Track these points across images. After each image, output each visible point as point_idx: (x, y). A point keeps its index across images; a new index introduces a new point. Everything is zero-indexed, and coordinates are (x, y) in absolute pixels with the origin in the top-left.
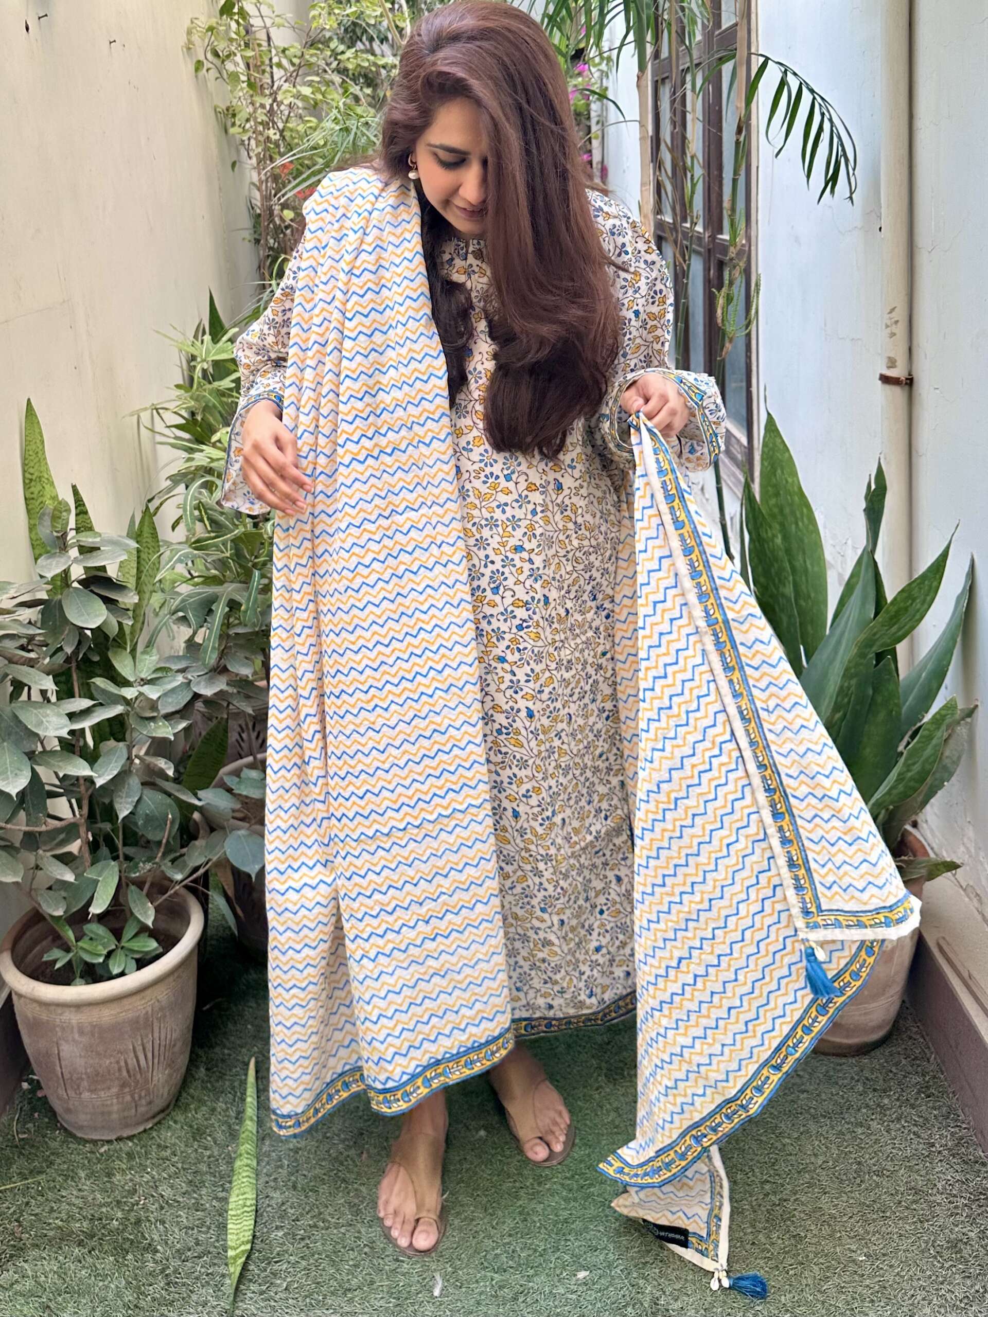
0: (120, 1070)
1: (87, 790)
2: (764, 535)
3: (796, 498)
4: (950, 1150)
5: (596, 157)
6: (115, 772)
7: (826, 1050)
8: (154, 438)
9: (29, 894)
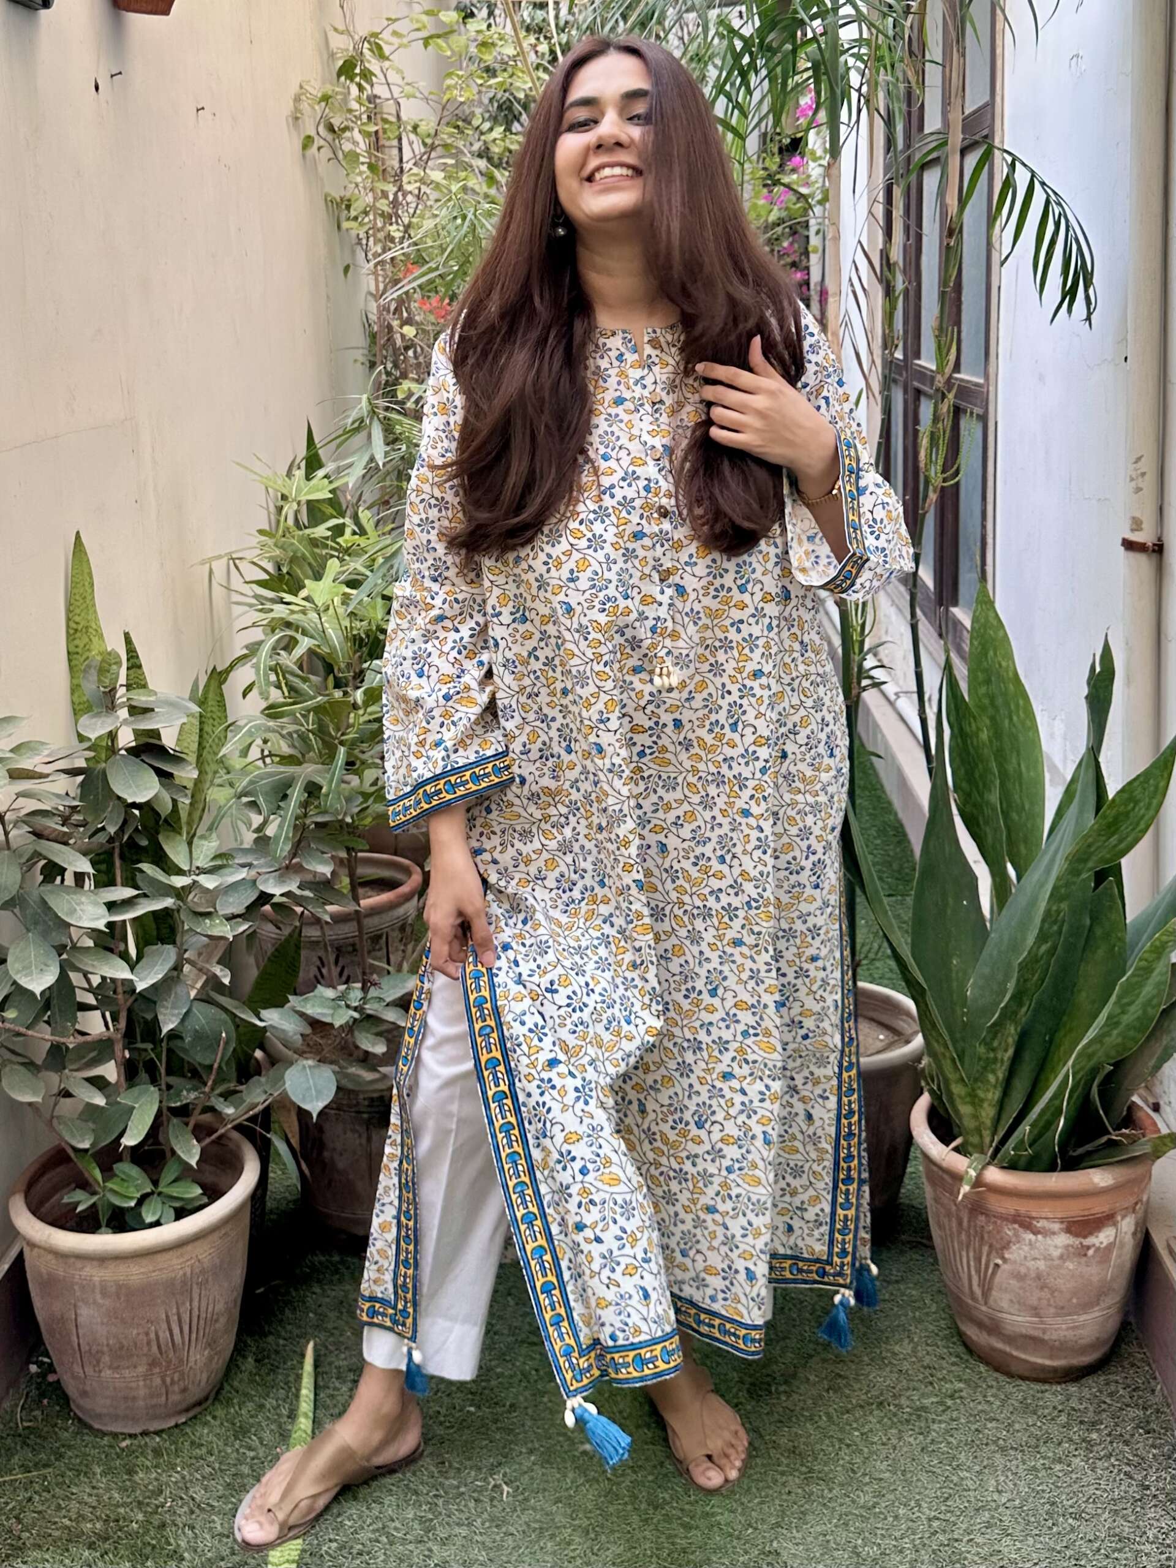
0: (149, 1343)
1: (126, 1001)
3: (1011, 687)
4: (1168, 1494)
5: (815, 277)
6: (160, 976)
7: (1027, 1374)
8: (229, 597)
9: (51, 1126)
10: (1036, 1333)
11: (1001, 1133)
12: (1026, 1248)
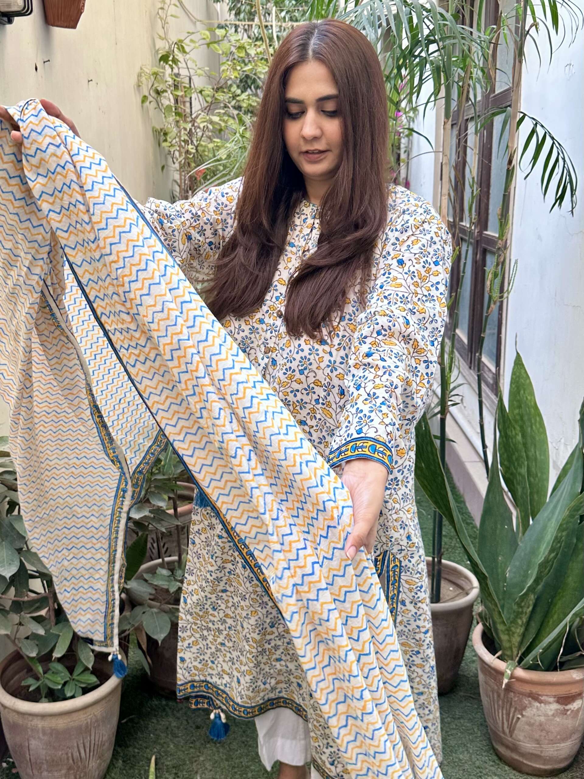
0: (68, 759)
2: (509, 433)
3: (532, 410)
9: (14, 642)
10: (539, 753)
11: (523, 650)
12: (535, 710)
